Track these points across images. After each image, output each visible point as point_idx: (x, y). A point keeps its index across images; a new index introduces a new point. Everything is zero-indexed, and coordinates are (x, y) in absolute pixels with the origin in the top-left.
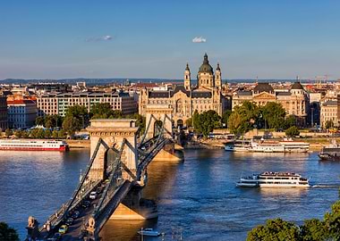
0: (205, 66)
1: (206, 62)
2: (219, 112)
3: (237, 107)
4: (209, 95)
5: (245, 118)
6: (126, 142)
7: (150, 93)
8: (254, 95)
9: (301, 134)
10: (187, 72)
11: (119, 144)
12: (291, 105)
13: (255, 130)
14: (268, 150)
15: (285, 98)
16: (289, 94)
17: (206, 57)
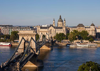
0: (60, 20)
1: (61, 18)
2: (65, 34)
3: (71, 32)
4: (62, 28)
5: (74, 36)
6: (32, 38)
7: (41, 27)
8: (77, 28)
9: (94, 41)
10: (54, 21)
11: (30, 39)
12: (90, 32)
13: (78, 40)
14: (83, 46)
15: (89, 29)
16: (90, 28)
17: (60, 16)
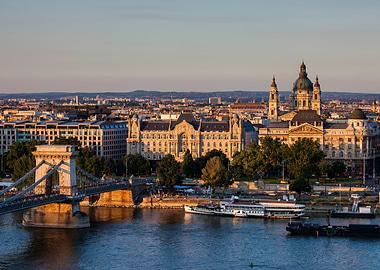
0: (301, 81)
1: (304, 75)
8: (291, 128)
10: (274, 90)
12: (347, 143)
15: (338, 131)
16: (344, 125)
17: (304, 67)
